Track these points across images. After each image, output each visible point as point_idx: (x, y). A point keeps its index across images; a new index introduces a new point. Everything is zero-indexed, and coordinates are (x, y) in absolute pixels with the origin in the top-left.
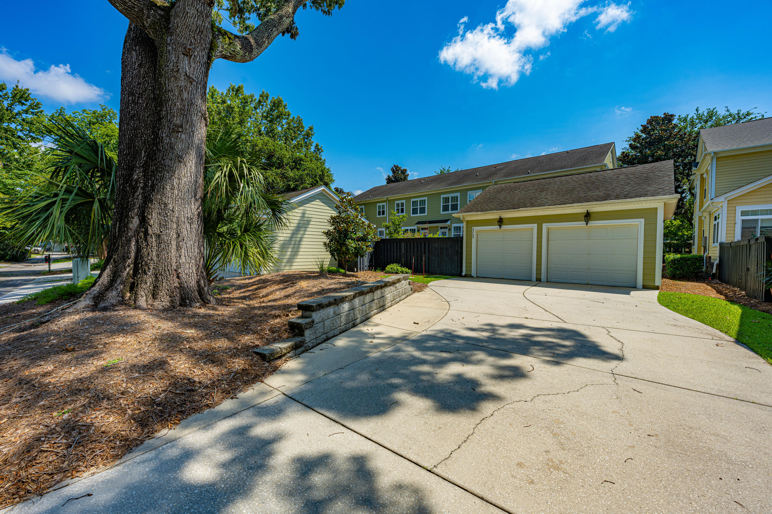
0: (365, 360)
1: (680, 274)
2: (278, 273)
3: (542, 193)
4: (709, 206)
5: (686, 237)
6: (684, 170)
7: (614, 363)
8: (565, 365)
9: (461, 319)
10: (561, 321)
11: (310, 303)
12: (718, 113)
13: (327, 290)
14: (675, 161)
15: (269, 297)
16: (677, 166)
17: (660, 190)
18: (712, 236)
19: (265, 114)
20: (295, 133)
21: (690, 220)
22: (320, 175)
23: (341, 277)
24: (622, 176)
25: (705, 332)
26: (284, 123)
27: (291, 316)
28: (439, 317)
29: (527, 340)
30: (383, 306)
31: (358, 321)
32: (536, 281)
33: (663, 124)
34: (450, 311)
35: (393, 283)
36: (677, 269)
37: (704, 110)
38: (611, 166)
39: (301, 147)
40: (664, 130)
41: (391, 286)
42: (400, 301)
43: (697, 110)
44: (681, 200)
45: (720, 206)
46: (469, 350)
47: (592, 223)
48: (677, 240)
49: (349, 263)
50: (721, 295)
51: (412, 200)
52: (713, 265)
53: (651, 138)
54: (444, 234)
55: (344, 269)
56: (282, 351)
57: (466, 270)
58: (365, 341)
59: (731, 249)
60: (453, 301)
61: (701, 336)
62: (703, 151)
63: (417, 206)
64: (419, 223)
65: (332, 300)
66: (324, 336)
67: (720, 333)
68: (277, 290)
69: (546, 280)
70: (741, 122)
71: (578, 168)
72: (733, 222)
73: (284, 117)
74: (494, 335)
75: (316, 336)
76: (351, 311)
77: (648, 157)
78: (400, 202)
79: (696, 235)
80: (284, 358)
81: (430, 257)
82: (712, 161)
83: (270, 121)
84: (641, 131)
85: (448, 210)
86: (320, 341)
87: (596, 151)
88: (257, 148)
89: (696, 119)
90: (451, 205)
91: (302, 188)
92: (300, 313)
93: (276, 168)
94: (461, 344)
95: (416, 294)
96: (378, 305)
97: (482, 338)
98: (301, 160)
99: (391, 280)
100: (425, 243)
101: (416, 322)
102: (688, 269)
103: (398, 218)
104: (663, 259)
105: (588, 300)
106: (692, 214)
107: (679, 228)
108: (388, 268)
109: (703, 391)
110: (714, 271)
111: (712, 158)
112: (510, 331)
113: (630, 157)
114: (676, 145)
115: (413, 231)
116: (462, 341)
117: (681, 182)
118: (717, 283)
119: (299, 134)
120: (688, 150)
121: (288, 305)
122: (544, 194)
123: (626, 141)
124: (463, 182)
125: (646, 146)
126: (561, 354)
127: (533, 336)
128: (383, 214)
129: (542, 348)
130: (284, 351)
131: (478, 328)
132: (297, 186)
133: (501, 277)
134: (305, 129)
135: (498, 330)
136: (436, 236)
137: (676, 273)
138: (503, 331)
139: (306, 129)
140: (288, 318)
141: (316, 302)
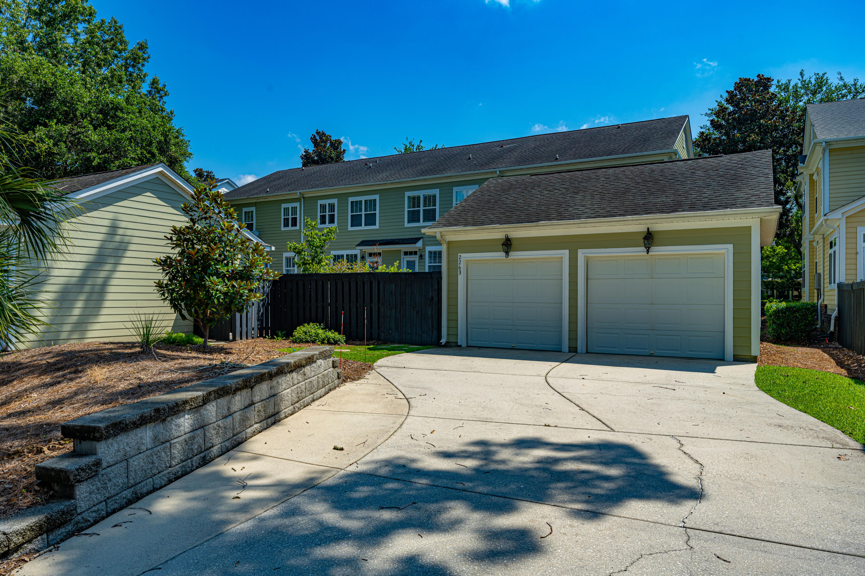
0: (215, 543)
1: (787, 333)
2: (49, 349)
3: (576, 196)
4: (821, 225)
5: (793, 272)
6: (788, 167)
7: (689, 505)
8: (608, 518)
9: (428, 433)
10: (605, 428)
11: (94, 421)
12: (829, 81)
13: (150, 385)
14: (774, 151)
15: (12, 405)
16: (778, 160)
17: (753, 198)
18: (827, 272)
19: (35, 8)
20: (106, 53)
21: (798, 246)
22: (159, 142)
23: (194, 354)
24: (699, 172)
25: (822, 435)
26: (79, 31)
27: (47, 452)
28: (387, 431)
29: (545, 470)
30: (274, 415)
31: (215, 450)
32: (570, 352)
33: (757, 91)
34: (409, 420)
35: (298, 367)
36: (781, 326)
37: (810, 76)
38: (684, 155)
39: (120, 82)
40: (758, 101)
41: (292, 371)
42: (314, 400)
43: (801, 74)
44: (785, 213)
45: (836, 226)
46: (437, 501)
47: (657, 251)
48: (781, 278)
49: (214, 324)
50: (842, 368)
51: (351, 199)
52: (830, 319)
53: (741, 113)
54: (410, 265)
55: (202, 336)
56: (9, 540)
57: (448, 335)
58: (223, 497)
59: (852, 294)
60: (418, 397)
61: (817, 442)
62: (812, 138)
63: (361, 211)
64: (364, 243)
65: (147, 411)
66: (128, 494)
67: (842, 436)
68: (34, 389)
69: (584, 351)
70: (859, 98)
71: (634, 154)
72: (854, 251)
73: (80, 18)
74: (486, 465)
75: (107, 495)
76: (198, 432)
77: (737, 142)
78: (327, 202)
79: (807, 269)
80: (16, 555)
81: (382, 310)
82: (824, 154)
83: (48, 24)
84: (727, 100)
85: (419, 221)
86: (116, 506)
87: (662, 128)
88: (15, 78)
89: (801, 88)
90: (424, 210)
91: (119, 167)
92: (69, 446)
93: (59, 121)
94: (422, 489)
95: (348, 386)
96: (262, 414)
97: (465, 472)
98: (117, 108)
99: (292, 361)
100: (371, 283)
101: (339, 446)
102: (797, 326)
103: (320, 234)
104: (762, 309)
105: (652, 385)
106: (800, 236)
107: (783, 259)
108: (299, 332)
109: (820, 547)
110: (832, 329)
111: (824, 150)
112: (517, 454)
113: (712, 141)
114: (776, 126)
115: (351, 259)
116: (424, 481)
117: (784, 186)
118: (836, 348)
119: (116, 56)
120: (792, 135)
121: (48, 424)
122: (579, 197)
123: (706, 114)
124: (445, 170)
125: (733, 125)
126: (602, 495)
127: (556, 461)
128: (294, 224)
129: (570, 484)
130: (17, 540)
131: (458, 452)
132: (106, 161)
133: (510, 345)
134: (130, 47)
135: (494, 453)
136: (393, 269)
137: (781, 333)
138: (504, 454)
139: (132, 46)
140: (39, 457)
141: (108, 419)
